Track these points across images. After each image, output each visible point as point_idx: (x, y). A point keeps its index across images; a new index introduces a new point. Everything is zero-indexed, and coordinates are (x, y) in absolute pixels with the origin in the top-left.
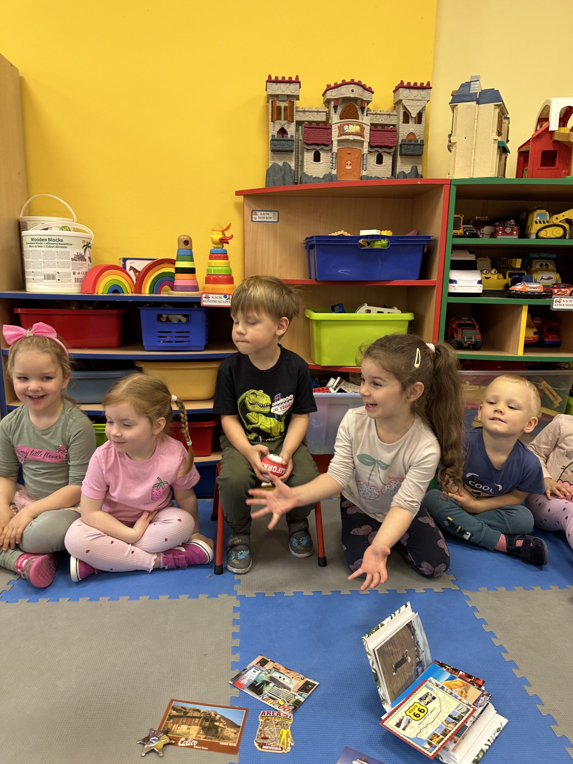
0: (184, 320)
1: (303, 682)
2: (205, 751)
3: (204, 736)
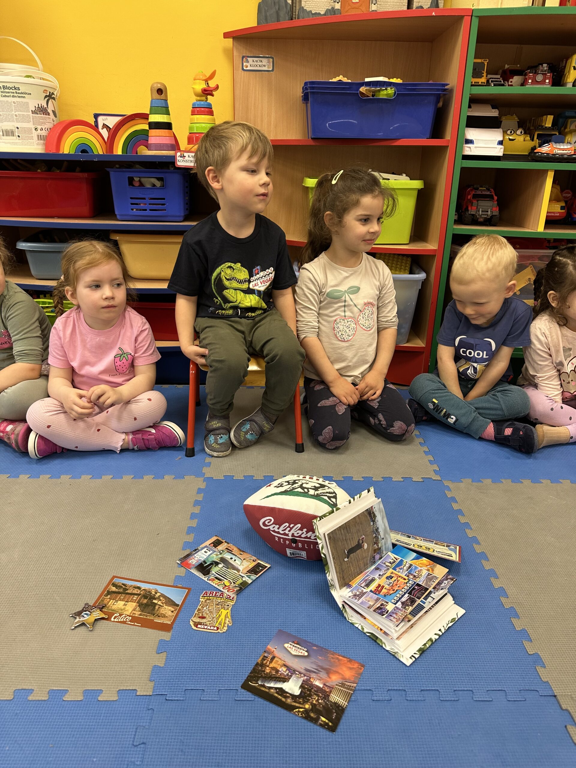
0: (158, 184)
1: (254, 564)
2: (137, 627)
3: (139, 613)
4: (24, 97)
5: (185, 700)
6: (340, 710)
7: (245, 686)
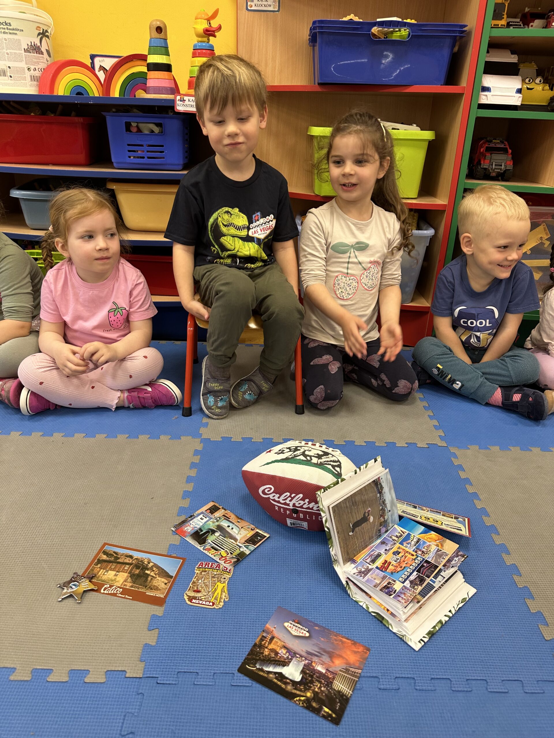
0: (156, 130)
1: (252, 533)
2: (128, 600)
3: (131, 584)
4: (16, 34)
5: (178, 684)
6: (344, 700)
7: (242, 670)
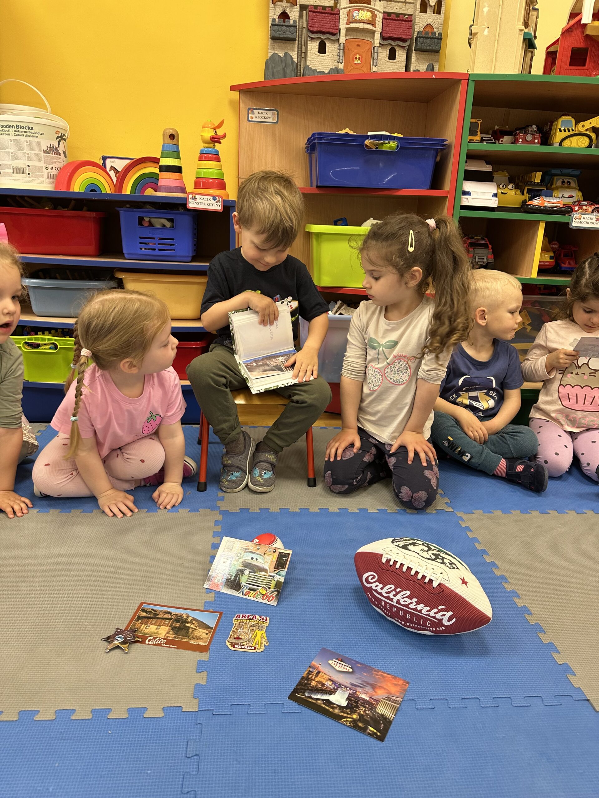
0: (168, 224)
2: (173, 649)
3: (173, 636)
4: (37, 137)
5: (233, 714)
6: (388, 721)
7: (293, 698)
